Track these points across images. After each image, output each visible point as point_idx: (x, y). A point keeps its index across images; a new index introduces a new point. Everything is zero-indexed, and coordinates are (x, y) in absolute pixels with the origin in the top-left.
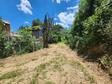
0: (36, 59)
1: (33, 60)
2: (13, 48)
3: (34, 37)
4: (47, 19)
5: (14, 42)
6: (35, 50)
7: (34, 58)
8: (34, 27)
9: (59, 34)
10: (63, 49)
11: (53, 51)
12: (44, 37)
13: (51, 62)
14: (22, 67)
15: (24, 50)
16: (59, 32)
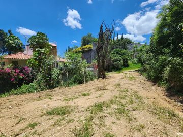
0: (89, 95)
1: (84, 95)
2: (60, 77)
3: (85, 61)
4: (104, 31)
5: (61, 69)
7: (85, 93)
8: (84, 47)
9: (124, 54)
10: (132, 82)
11: (114, 84)
12: (99, 61)
13: (112, 102)
14: (71, 103)
15: (72, 79)
16: (125, 51)
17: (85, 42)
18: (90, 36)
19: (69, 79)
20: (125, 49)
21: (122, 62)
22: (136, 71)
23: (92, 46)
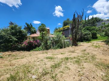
0: (64, 54)
1: (62, 54)
2: (51, 44)
3: (64, 36)
5: (52, 41)
6: (65, 47)
7: (62, 53)
8: (65, 27)
9: (93, 30)
15: (57, 46)
16: (94, 27)
17: (65, 24)
18: (68, 20)
19: (56, 46)
20: (94, 26)
21: (91, 35)
22: (103, 41)
23: (69, 26)
